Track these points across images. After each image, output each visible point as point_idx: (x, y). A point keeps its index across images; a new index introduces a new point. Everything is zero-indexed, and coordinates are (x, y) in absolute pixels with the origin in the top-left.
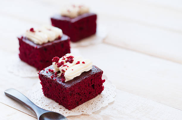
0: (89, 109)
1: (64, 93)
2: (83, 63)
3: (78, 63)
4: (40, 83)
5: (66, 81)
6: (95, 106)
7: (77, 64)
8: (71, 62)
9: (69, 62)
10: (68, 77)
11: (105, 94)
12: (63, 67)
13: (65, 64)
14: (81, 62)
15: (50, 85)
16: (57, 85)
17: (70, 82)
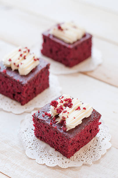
0: (88, 157)
1: (65, 143)
2: (85, 109)
3: (79, 108)
4: (33, 125)
5: (67, 130)
6: (93, 153)
7: (77, 109)
8: (70, 106)
9: (69, 107)
10: (69, 126)
11: (100, 137)
12: (64, 114)
13: (65, 110)
14: (81, 108)
15: (47, 131)
16: (57, 133)
17: (71, 131)
